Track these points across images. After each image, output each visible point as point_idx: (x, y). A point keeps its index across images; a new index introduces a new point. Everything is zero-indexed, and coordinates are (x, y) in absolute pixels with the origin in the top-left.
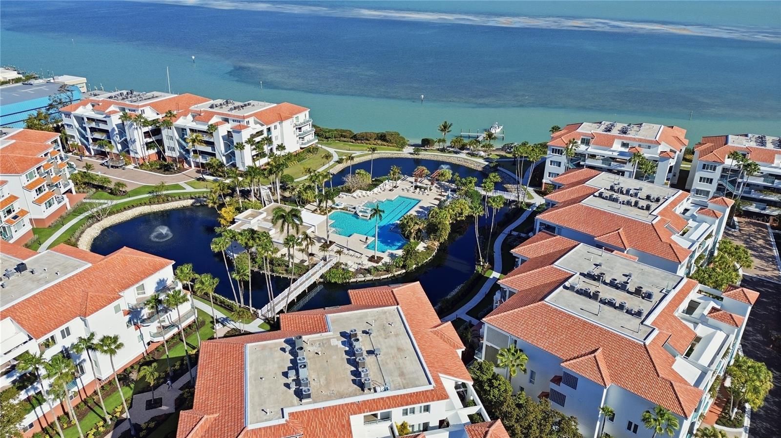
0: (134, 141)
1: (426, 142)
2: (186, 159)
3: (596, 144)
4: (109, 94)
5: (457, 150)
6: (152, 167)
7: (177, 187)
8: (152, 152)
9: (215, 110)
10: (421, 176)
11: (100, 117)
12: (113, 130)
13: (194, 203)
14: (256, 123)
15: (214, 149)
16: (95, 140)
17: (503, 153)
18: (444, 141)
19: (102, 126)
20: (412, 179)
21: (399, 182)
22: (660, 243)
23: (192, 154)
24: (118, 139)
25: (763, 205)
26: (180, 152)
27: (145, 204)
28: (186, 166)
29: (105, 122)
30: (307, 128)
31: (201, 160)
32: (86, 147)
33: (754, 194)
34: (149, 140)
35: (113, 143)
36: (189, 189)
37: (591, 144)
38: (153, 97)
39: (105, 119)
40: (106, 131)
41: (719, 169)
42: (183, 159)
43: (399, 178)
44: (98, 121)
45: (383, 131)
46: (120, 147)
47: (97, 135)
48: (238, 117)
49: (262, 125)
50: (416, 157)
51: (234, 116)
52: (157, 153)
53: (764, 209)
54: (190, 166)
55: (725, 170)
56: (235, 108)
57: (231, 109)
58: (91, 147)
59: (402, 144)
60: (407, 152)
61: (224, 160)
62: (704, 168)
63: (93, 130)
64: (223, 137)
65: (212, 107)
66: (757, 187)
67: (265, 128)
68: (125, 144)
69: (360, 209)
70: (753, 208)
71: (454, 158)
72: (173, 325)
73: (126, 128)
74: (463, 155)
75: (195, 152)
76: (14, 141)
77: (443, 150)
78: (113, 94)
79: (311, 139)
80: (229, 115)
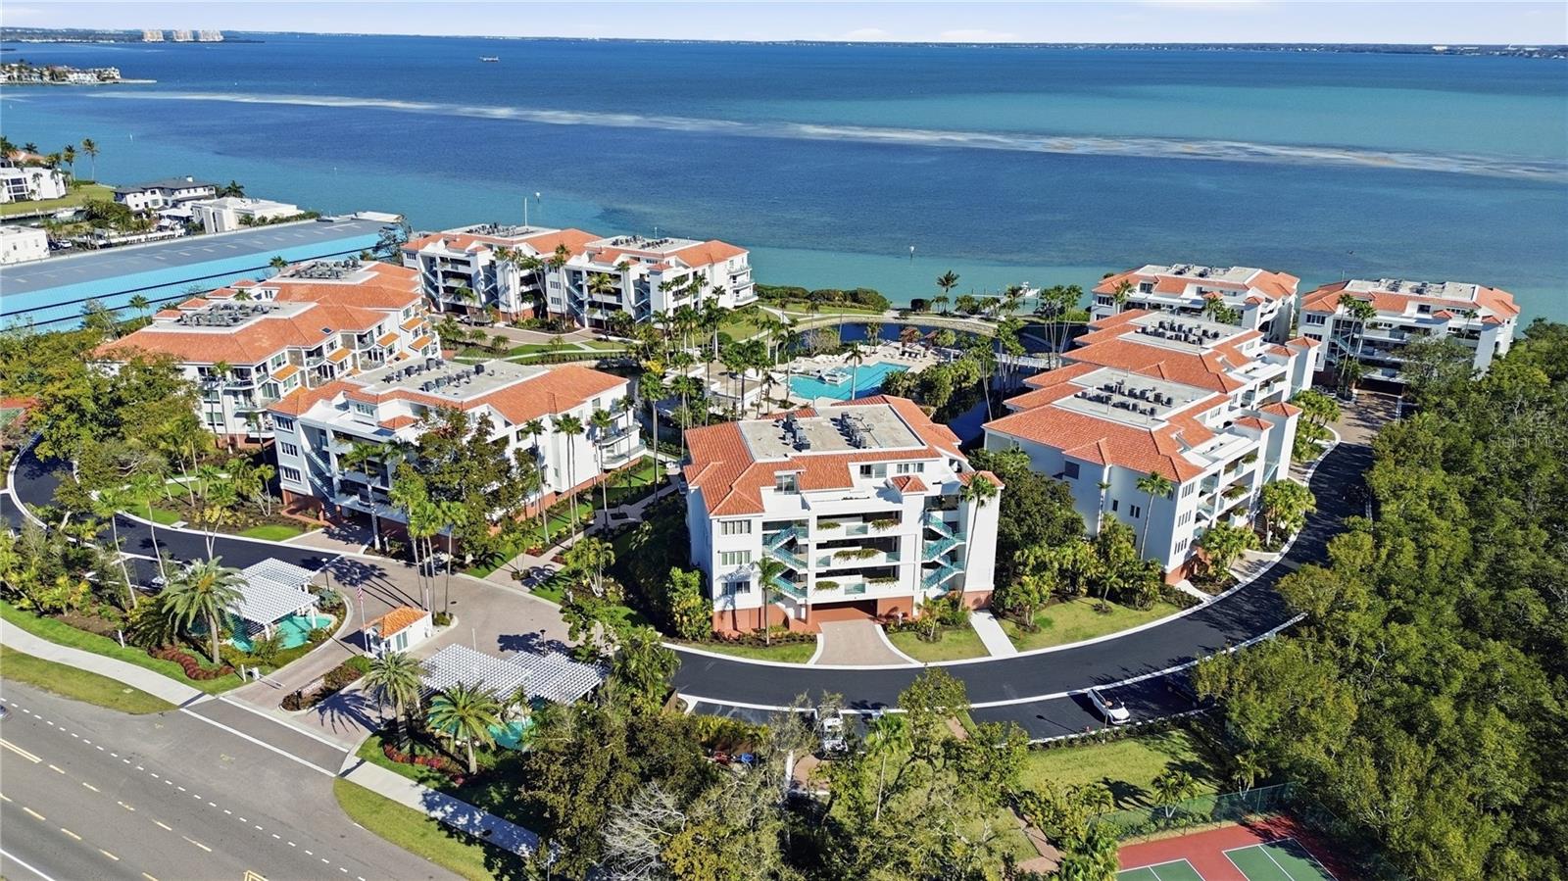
0: (508, 289)
1: (918, 305)
2: (577, 314)
3: (1161, 290)
4: (468, 229)
5: (966, 314)
6: (529, 325)
7: (572, 347)
8: (529, 306)
9: (620, 247)
10: (911, 341)
11: (461, 256)
12: (478, 273)
13: (599, 364)
14: (678, 264)
15: (620, 299)
16: (449, 290)
17: (1035, 319)
18: (945, 299)
19: (462, 269)
20: (899, 345)
21: (879, 347)
22: (1206, 374)
23: (587, 307)
24: (482, 287)
25: (1391, 371)
26: (569, 305)
27: (537, 363)
28: (577, 325)
29: (467, 263)
30: (743, 279)
31: (598, 315)
32: (434, 300)
33: (1378, 356)
34: (526, 289)
35: (475, 293)
36: (589, 350)
37: (1153, 290)
38: (527, 233)
39: (467, 259)
40: (467, 278)
41: (1329, 322)
42: (573, 315)
43: (879, 343)
44: (455, 261)
45: (852, 288)
46: (484, 298)
47: (452, 283)
48: (655, 255)
49: (686, 267)
50: (902, 321)
51: (649, 254)
52: (534, 309)
53: (1394, 376)
54: (583, 326)
55: (1337, 323)
56: (649, 245)
57: (643, 246)
58: (441, 300)
59: (882, 305)
60: (889, 316)
61: (633, 313)
62: (1308, 321)
63: (446, 275)
64: (634, 282)
65: (615, 243)
66: (1384, 346)
67: (690, 271)
68: (493, 295)
69: (827, 372)
70: (1378, 375)
71: (961, 324)
72: (622, 456)
73: (498, 270)
74: (974, 320)
75: (593, 304)
76: (376, 274)
77: (944, 314)
78: (473, 228)
79: (748, 296)
80: (642, 254)
